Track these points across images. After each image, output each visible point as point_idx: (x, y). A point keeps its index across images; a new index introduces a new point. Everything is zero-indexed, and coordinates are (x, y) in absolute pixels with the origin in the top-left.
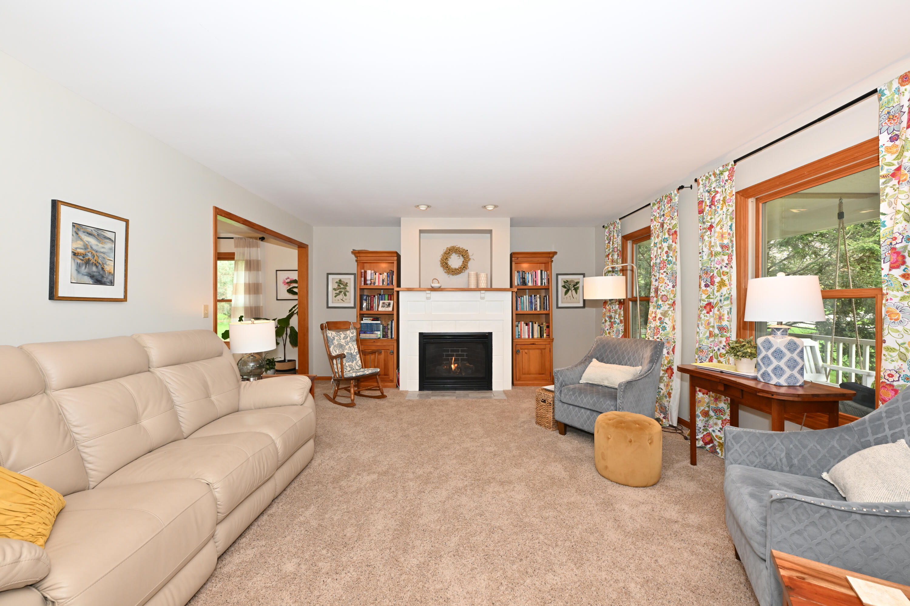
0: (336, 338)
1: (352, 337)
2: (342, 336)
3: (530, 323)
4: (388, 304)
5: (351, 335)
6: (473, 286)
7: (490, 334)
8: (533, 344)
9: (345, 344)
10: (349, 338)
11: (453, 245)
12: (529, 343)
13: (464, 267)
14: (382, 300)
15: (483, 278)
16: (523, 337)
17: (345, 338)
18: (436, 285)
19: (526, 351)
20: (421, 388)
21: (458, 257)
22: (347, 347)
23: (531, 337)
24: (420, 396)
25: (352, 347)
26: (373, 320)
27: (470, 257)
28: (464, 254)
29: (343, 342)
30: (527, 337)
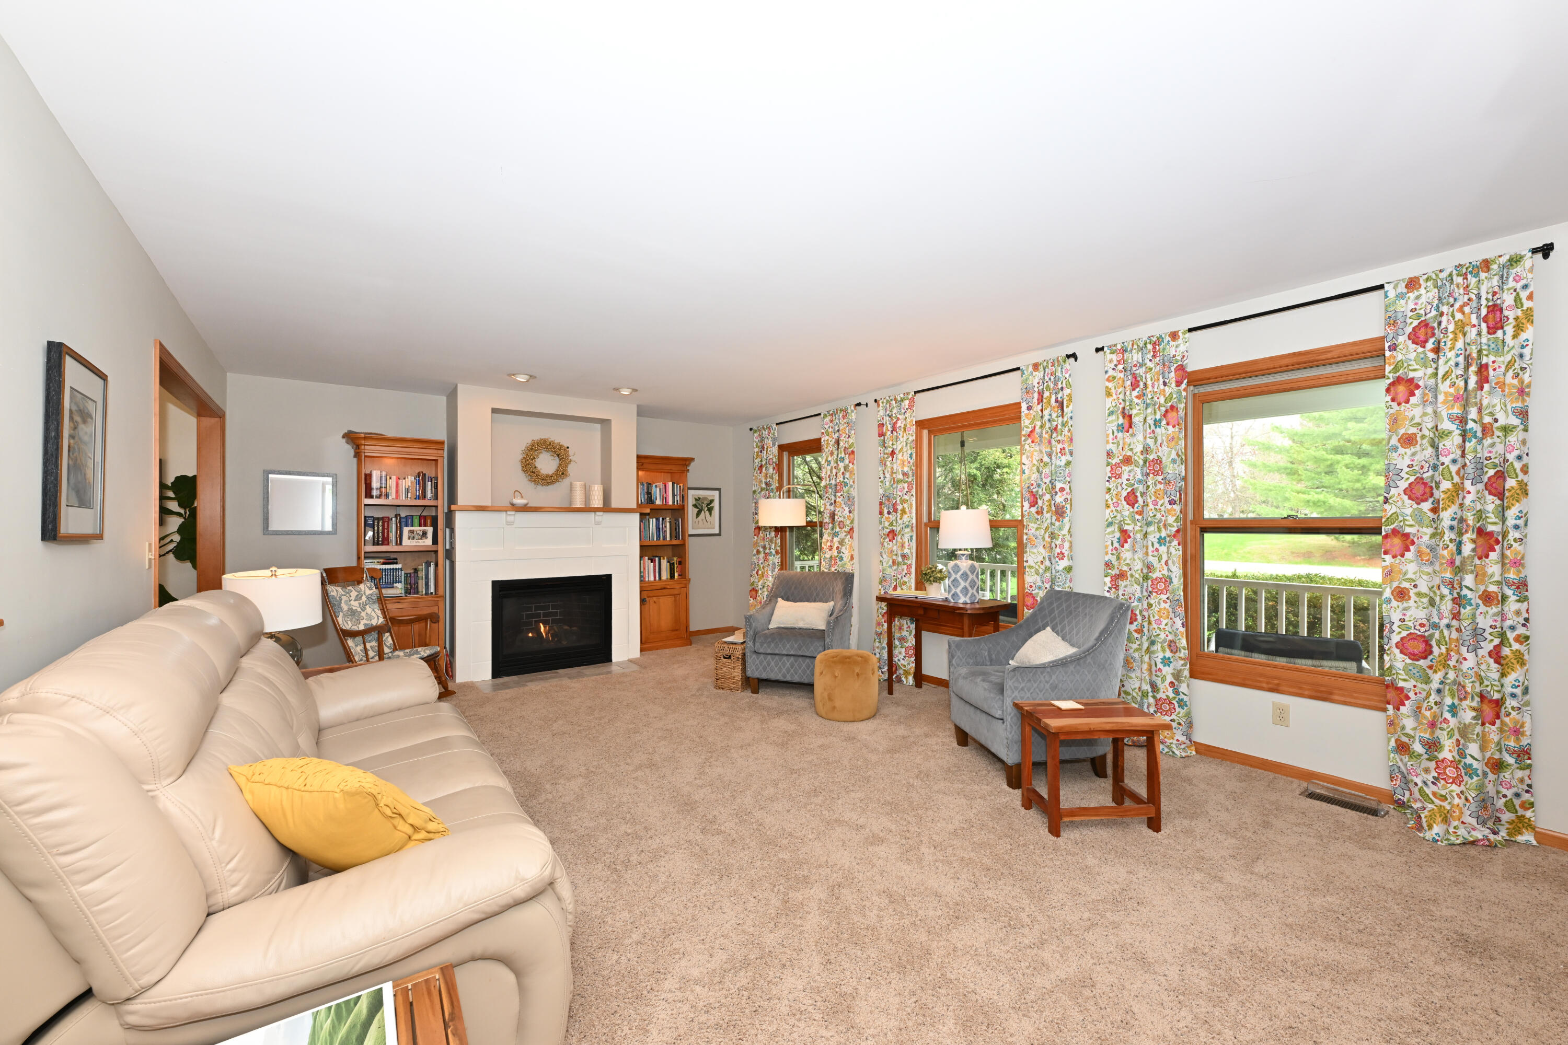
0: (344, 598)
1: (371, 595)
2: (354, 594)
3: (657, 559)
4: (421, 533)
5: (368, 592)
6: (579, 503)
7: (609, 578)
8: (664, 589)
9: (359, 610)
10: (364, 598)
11: (543, 437)
12: (659, 588)
13: (561, 473)
14: (407, 526)
15: (597, 493)
16: (647, 579)
17: (358, 598)
18: (519, 501)
19: (655, 599)
20: (496, 673)
21: (552, 458)
22: (363, 614)
23: (657, 579)
24: (496, 688)
25: (373, 614)
26: (384, 563)
27: (571, 458)
28: (560, 453)
29: (355, 605)
30: (652, 579)
